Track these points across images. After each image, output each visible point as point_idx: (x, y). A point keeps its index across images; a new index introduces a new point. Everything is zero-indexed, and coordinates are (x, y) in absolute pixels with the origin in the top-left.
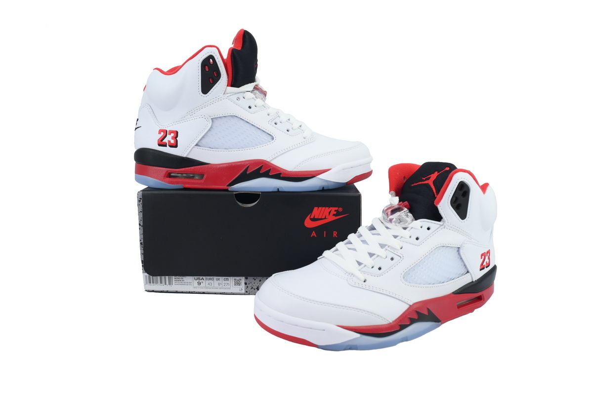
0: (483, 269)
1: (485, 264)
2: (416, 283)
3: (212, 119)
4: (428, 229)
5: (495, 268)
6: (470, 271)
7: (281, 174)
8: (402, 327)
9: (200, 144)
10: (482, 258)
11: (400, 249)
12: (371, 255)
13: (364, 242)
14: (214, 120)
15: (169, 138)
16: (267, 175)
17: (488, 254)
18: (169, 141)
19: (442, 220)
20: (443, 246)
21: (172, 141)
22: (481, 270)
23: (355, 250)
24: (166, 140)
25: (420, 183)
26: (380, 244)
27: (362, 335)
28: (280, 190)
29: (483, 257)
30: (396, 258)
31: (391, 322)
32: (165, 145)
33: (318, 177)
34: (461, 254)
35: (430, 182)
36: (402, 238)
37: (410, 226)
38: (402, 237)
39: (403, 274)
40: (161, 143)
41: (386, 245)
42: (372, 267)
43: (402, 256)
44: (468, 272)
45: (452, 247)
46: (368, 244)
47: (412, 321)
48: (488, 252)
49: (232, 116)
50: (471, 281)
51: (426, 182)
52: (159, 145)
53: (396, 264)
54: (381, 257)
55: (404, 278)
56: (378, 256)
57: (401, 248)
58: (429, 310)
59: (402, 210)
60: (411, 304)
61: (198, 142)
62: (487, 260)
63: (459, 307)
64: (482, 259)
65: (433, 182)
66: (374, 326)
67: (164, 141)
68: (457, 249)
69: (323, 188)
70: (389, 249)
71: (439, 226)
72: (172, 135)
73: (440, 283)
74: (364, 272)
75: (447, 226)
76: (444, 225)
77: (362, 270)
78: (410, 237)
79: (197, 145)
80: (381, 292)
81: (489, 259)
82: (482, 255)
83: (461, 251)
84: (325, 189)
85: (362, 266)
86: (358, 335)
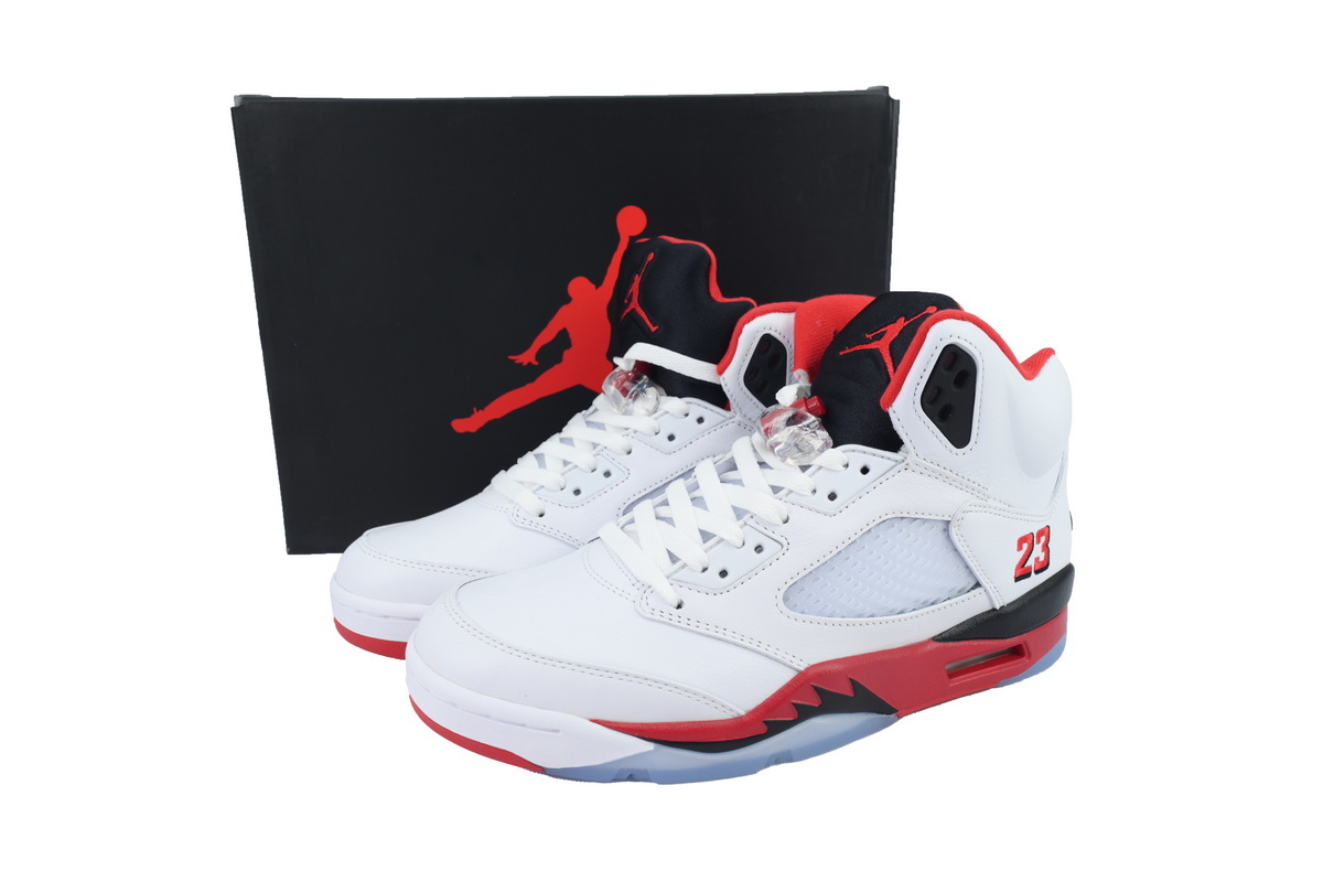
0: (1028, 575)
1: (1031, 562)
2: (820, 614)
4: (865, 470)
5: (1068, 572)
6: (983, 582)
8: (774, 728)
10: (1020, 548)
11: (781, 522)
12: (706, 536)
13: (697, 501)
17: (1043, 539)
19: (902, 448)
20: (902, 518)
22: (1017, 579)
23: (669, 521)
25: (858, 348)
26: (735, 509)
27: (659, 746)
29: (1025, 546)
30: (769, 546)
31: (743, 713)
34: (955, 538)
35: (883, 346)
36: (791, 496)
37: (817, 461)
38: (791, 492)
39: (783, 591)
41: (747, 512)
42: (705, 570)
43: (785, 543)
44: (978, 585)
45: (925, 521)
46: (707, 509)
47: (804, 714)
48: (1045, 532)
50: (988, 608)
51: (873, 346)
53: (768, 562)
54: (728, 543)
55: (786, 599)
56: (722, 540)
57: (786, 522)
58: (853, 682)
59: (804, 418)
60: (802, 669)
62: (1038, 552)
63: (952, 675)
64: (1023, 552)
65: (891, 345)
66: (694, 722)
68: (941, 526)
70: (750, 522)
71: (894, 463)
73: (892, 613)
74: (681, 583)
75: (913, 466)
76: (906, 462)
77: (675, 576)
78: (814, 491)
80: (720, 635)
81: (1046, 548)
82: (1022, 541)
83: (953, 531)
85: (679, 564)
86: (650, 746)
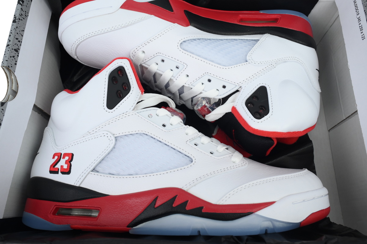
3: (115, 137)
7: (202, 208)
9: (97, 169)
14: (118, 139)
15: (62, 163)
16: (182, 210)
18: (62, 166)
21: (65, 167)
24: (58, 166)
28: (201, 234)
32: (56, 172)
33: (256, 213)
40: (53, 169)
49: (141, 134)
52: (51, 172)
61: (96, 166)
67: (56, 167)
69: (266, 230)
72: (67, 158)
79: (94, 170)
84: (269, 232)
